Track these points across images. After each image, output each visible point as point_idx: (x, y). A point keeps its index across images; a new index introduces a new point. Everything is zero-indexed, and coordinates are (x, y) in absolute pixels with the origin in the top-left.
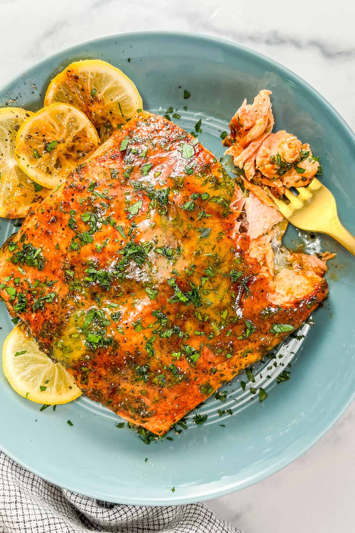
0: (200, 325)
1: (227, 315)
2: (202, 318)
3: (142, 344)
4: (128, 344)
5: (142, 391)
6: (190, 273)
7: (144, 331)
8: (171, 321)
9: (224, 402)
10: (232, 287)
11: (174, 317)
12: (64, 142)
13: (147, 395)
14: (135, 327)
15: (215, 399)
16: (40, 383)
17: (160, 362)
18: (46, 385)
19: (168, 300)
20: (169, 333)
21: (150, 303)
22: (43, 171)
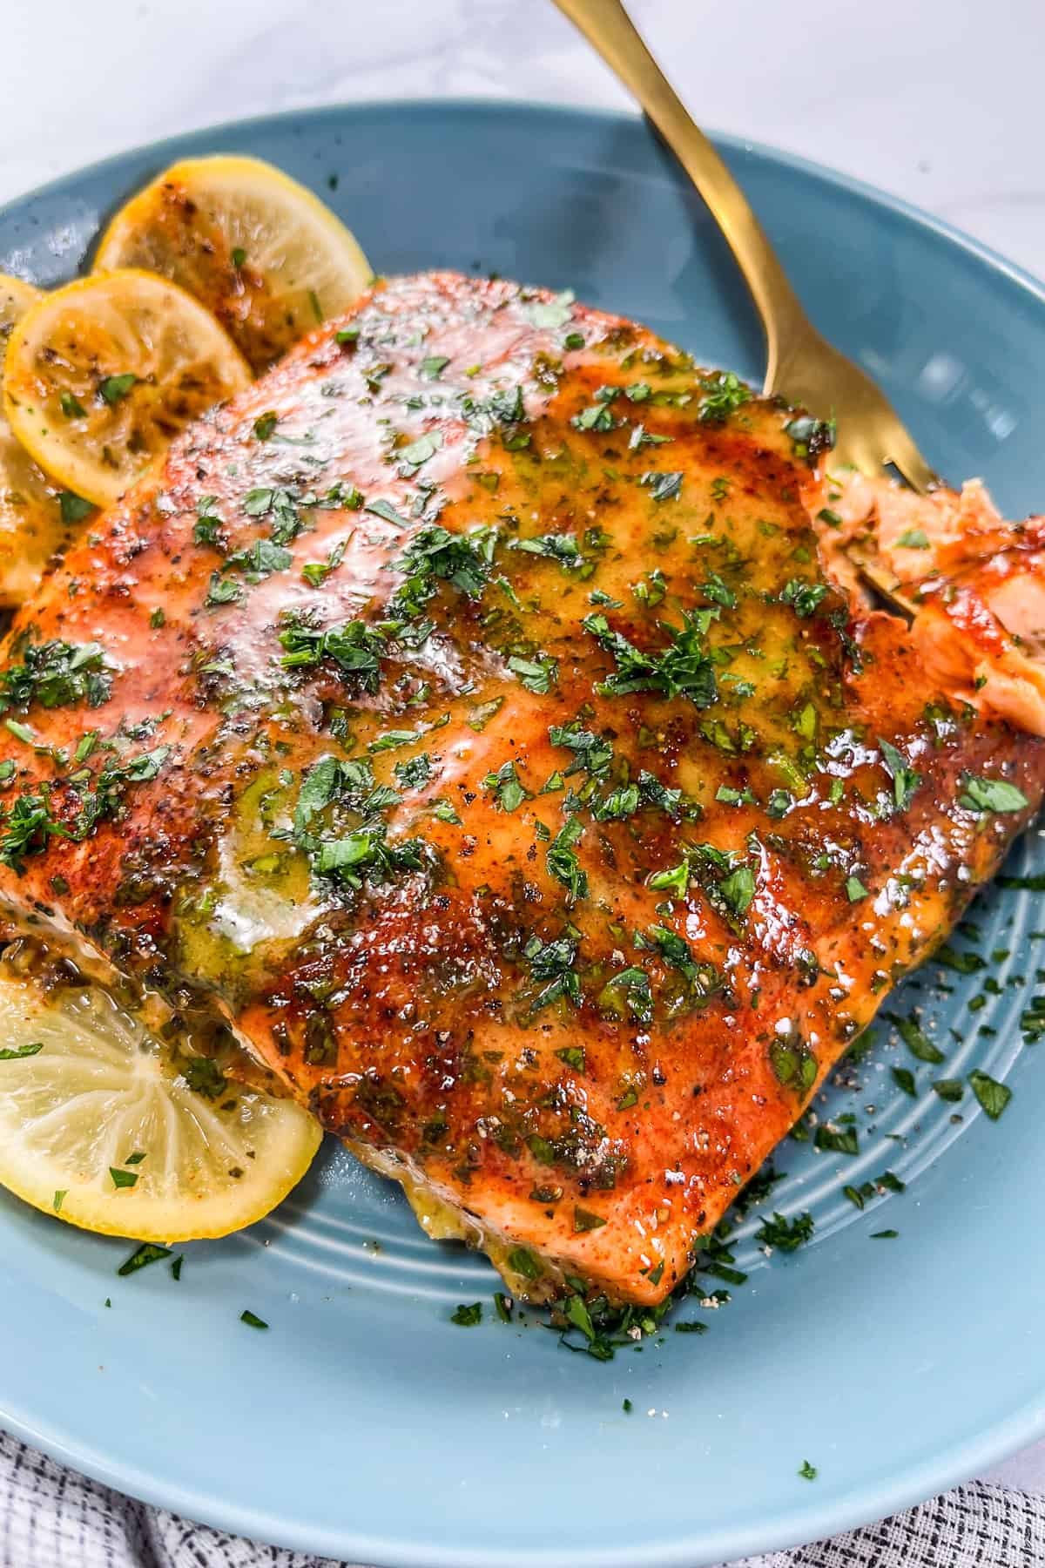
0: (729, 769)
1: (817, 724)
2: (732, 742)
3: (532, 855)
4: (482, 860)
5: (566, 1050)
6: (654, 597)
7: (534, 807)
8: (624, 758)
9: (854, 1153)
10: (806, 634)
11: (631, 742)
12: (154, 383)
13: (588, 1068)
14: (495, 794)
15: (817, 1150)
16: (107, 1158)
17: (614, 919)
18: (132, 1169)
19: (597, 688)
20: (630, 798)
21: (537, 708)
22: (91, 456)
